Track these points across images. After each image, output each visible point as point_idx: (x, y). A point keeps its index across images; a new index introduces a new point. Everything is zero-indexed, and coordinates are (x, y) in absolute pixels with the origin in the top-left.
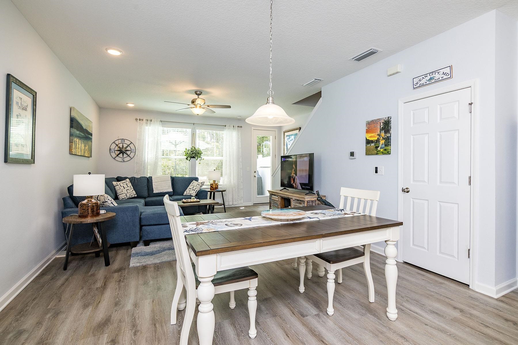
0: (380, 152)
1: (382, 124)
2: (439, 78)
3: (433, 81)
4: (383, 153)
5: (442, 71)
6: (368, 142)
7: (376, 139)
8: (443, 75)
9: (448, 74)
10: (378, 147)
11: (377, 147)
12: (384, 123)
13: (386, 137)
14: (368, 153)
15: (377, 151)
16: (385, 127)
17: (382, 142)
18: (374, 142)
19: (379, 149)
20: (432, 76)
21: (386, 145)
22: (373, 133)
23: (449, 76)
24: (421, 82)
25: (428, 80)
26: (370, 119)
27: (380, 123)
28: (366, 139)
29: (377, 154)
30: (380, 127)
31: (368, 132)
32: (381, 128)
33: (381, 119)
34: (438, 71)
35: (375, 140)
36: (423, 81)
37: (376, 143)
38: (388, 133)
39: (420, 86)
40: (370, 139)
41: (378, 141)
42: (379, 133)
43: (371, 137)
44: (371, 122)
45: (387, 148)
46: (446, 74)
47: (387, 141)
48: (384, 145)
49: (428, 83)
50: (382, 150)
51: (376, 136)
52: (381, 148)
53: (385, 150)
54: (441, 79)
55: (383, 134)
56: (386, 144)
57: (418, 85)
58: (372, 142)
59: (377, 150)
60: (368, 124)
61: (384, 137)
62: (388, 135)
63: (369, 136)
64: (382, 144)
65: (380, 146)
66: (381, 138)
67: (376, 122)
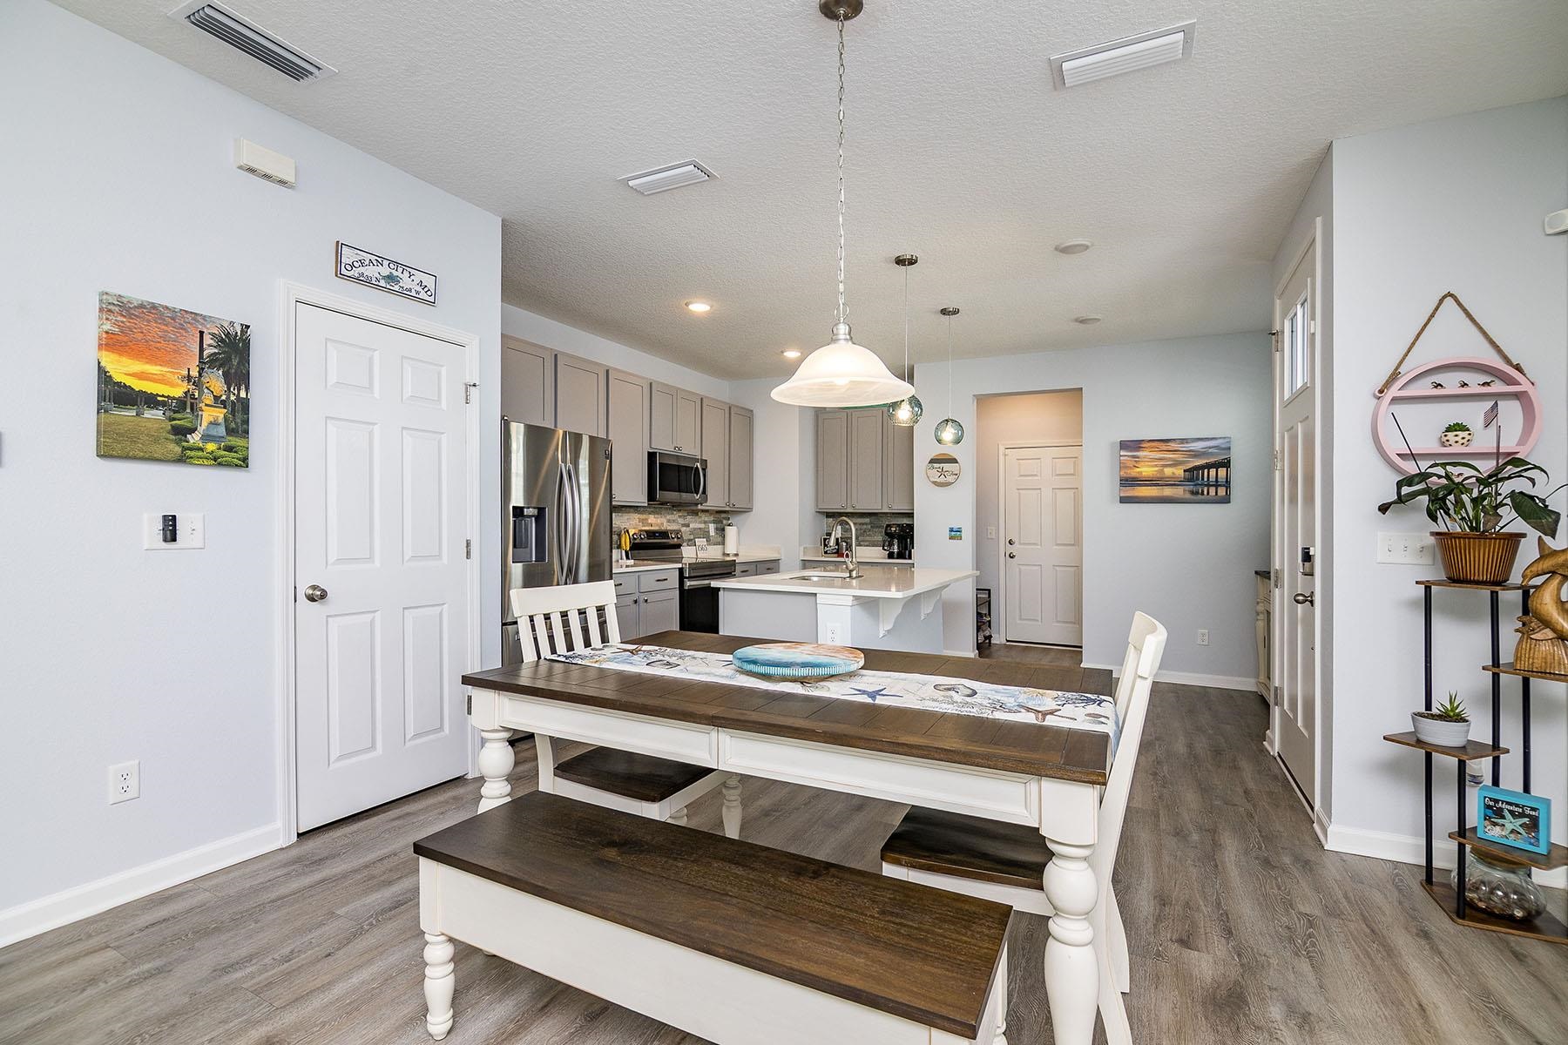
0: (200, 453)
1: (208, 340)
2: (410, 290)
3: (396, 288)
4: (217, 461)
5: (418, 276)
6: (114, 395)
7: (178, 392)
8: (419, 288)
9: (429, 293)
10: (193, 430)
11: (181, 432)
12: (222, 340)
13: (233, 398)
14: (112, 446)
15: (185, 449)
17: (211, 415)
18: (164, 404)
19: (194, 439)
20: (395, 273)
21: (231, 432)
22: (152, 360)
23: (432, 299)
24: (361, 270)
25: (384, 278)
26: (138, 293)
27: (202, 332)
28: (102, 372)
29: (181, 460)
30: (201, 350)
31: (110, 343)
32: (205, 353)
33: (204, 317)
34: (409, 270)
35: (168, 397)
36: (371, 271)
37: (175, 412)
38: (243, 387)
39: (361, 278)
40: (138, 385)
41: (187, 404)
42: (194, 373)
43: (141, 376)
44: (142, 306)
45: (234, 441)
46: (426, 289)
47: (239, 416)
48: (222, 431)
49: (382, 283)
50: (211, 447)
51: (175, 379)
52: (207, 438)
53: (230, 449)
54: (413, 294)
55: (216, 382)
56: (233, 425)
57: (354, 272)
58: (151, 401)
59: (185, 444)
60: (117, 309)
61: (224, 397)
62: (243, 395)
63: (123, 370)
64: (211, 423)
65: (202, 429)
66: (209, 399)
67: (173, 319)
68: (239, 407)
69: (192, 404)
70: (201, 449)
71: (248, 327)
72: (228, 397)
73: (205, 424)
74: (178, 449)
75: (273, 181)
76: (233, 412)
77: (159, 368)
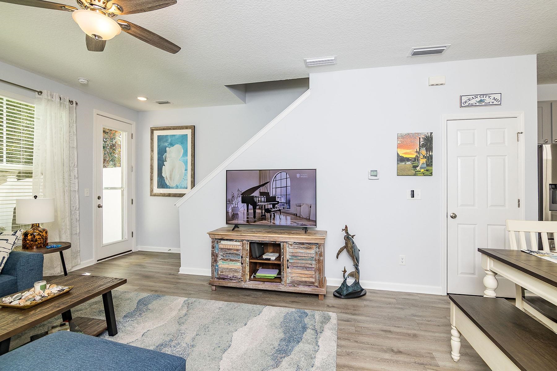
0: (420, 173)
1: (421, 140)
2: (489, 103)
3: (483, 104)
4: (424, 175)
5: (493, 96)
6: (401, 159)
7: (414, 156)
8: (494, 101)
9: (498, 101)
10: (418, 166)
11: (415, 167)
12: (425, 139)
14: (401, 173)
15: (416, 172)
16: (427, 144)
17: (423, 161)
18: (411, 160)
19: (418, 169)
20: (482, 99)
21: (428, 165)
22: (408, 148)
23: (500, 103)
24: (469, 102)
25: (478, 102)
26: (405, 132)
27: (420, 138)
28: (398, 154)
29: (415, 175)
31: (399, 146)
32: (421, 144)
33: (420, 133)
34: (489, 95)
35: (412, 158)
36: (473, 102)
37: (413, 162)
38: (431, 151)
39: (469, 105)
40: (405, 156)
41: (416, 159)
42: (418, 150)
43: (406, 153)
44: (406, 135)
45: (428, 168)
46: (497, 100)
47: (430, 160)
48: (425, 165)
49: (478, 104)
50: (422, 170)
51: (413, 153)
52: (421, 168)
53: (427, 170)
54: (491, 103)
55: (423, 151)
56: (428, 163)
57: (467, 104)
58: (408, 160)
59: (416, 170)
60: (401, 137)
61: (426, 156)
62: (431, 154)
63: (402, 153)
64: (422, 164)
65: (420, 166)
66: (422, 157)
67: (413, 136)
68: (430, 157)
69: (417, 159)
70: (420, 171)
71: (432, 133)
72: (427, 155)
73: (421, 164)
74: (414, 172)
75: (439, 85)
76: (428, 160)
77: (410, 150)
